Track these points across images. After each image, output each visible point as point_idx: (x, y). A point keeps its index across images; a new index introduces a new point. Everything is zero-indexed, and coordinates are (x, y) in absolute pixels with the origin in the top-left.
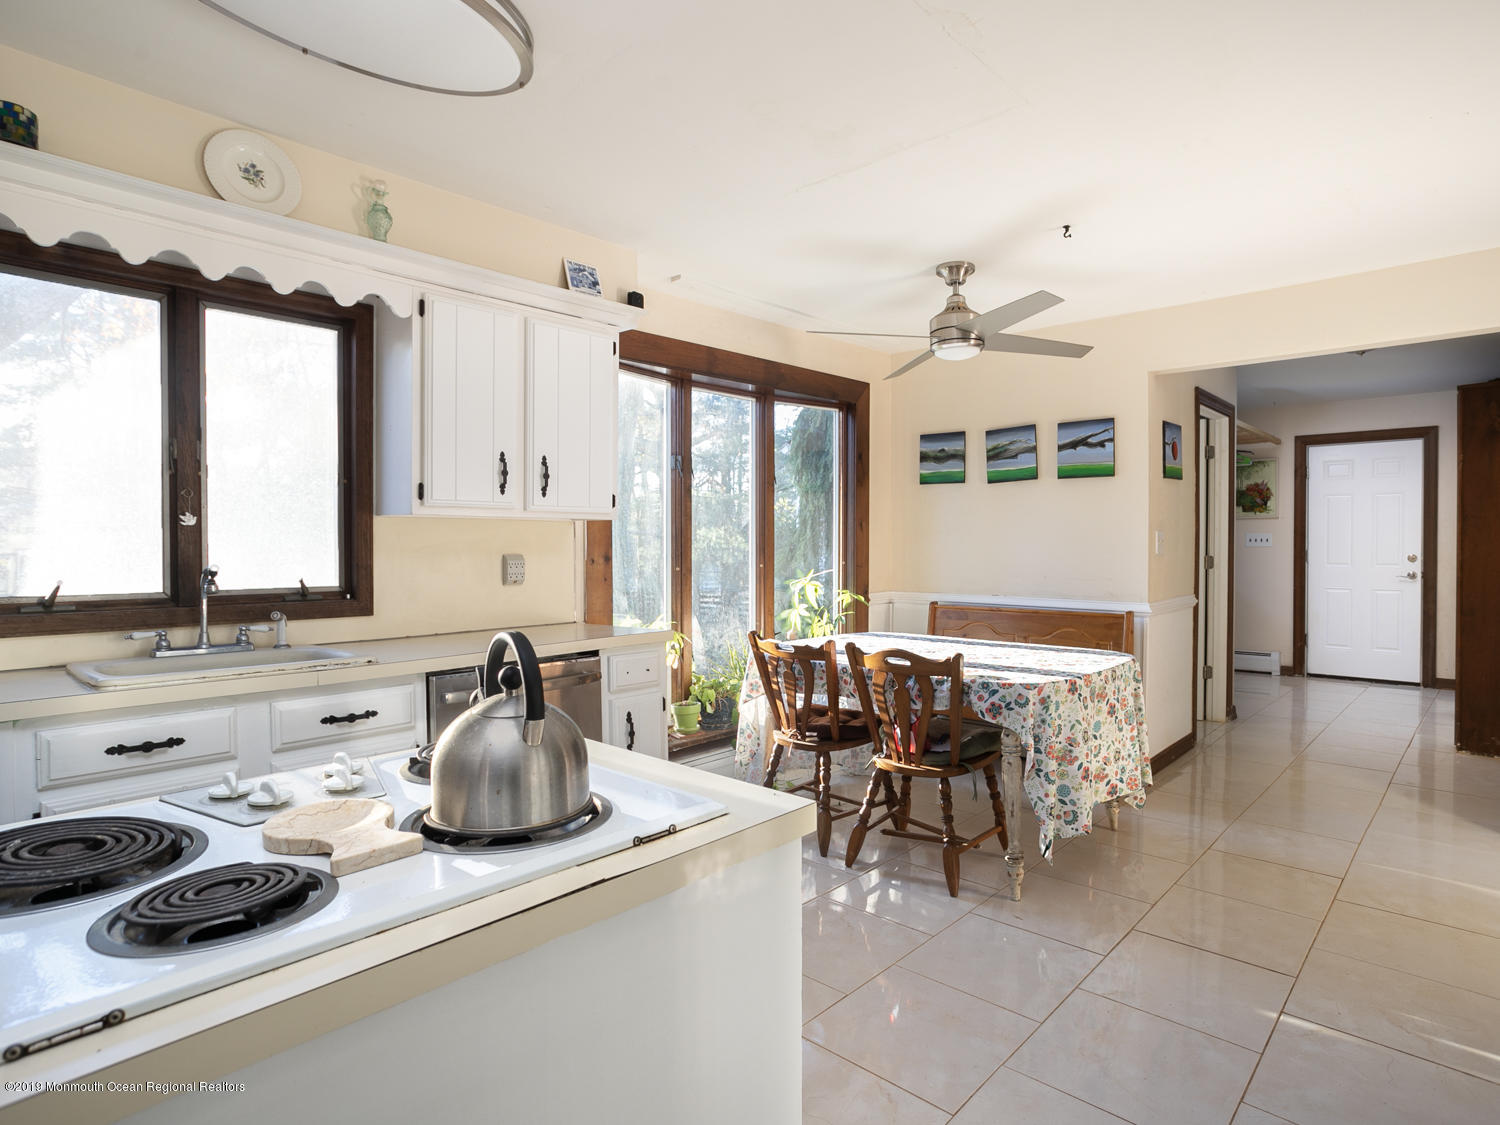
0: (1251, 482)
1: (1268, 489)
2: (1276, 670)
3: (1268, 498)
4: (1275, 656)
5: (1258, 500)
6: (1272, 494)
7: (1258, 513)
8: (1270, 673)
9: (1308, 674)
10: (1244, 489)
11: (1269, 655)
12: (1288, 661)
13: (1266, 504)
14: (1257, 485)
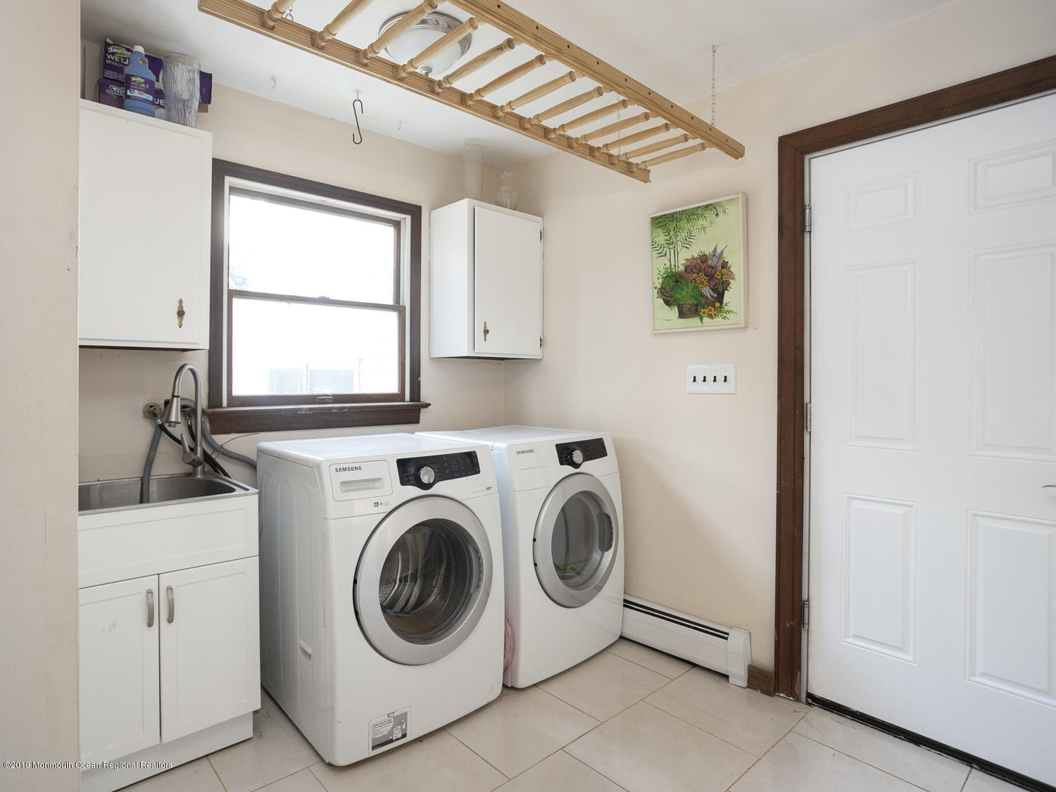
0: (693, 252)
1: (725, 265)
2: (739, 675)
3: (726, 285)
4: (737, 640)
5: (707, 291)
6: (732, 276)
7: (706, 320)
8: (726, 677)
9: (809, 695)
10: (681, 268)
11: (723, 636)
12: (765, 656)
13: (720, 298)
14: (704, 258)
